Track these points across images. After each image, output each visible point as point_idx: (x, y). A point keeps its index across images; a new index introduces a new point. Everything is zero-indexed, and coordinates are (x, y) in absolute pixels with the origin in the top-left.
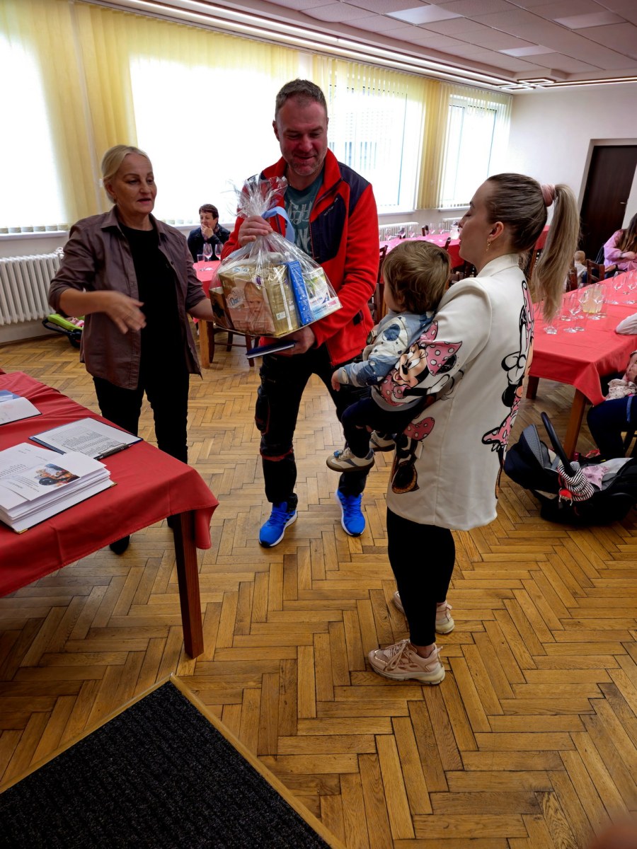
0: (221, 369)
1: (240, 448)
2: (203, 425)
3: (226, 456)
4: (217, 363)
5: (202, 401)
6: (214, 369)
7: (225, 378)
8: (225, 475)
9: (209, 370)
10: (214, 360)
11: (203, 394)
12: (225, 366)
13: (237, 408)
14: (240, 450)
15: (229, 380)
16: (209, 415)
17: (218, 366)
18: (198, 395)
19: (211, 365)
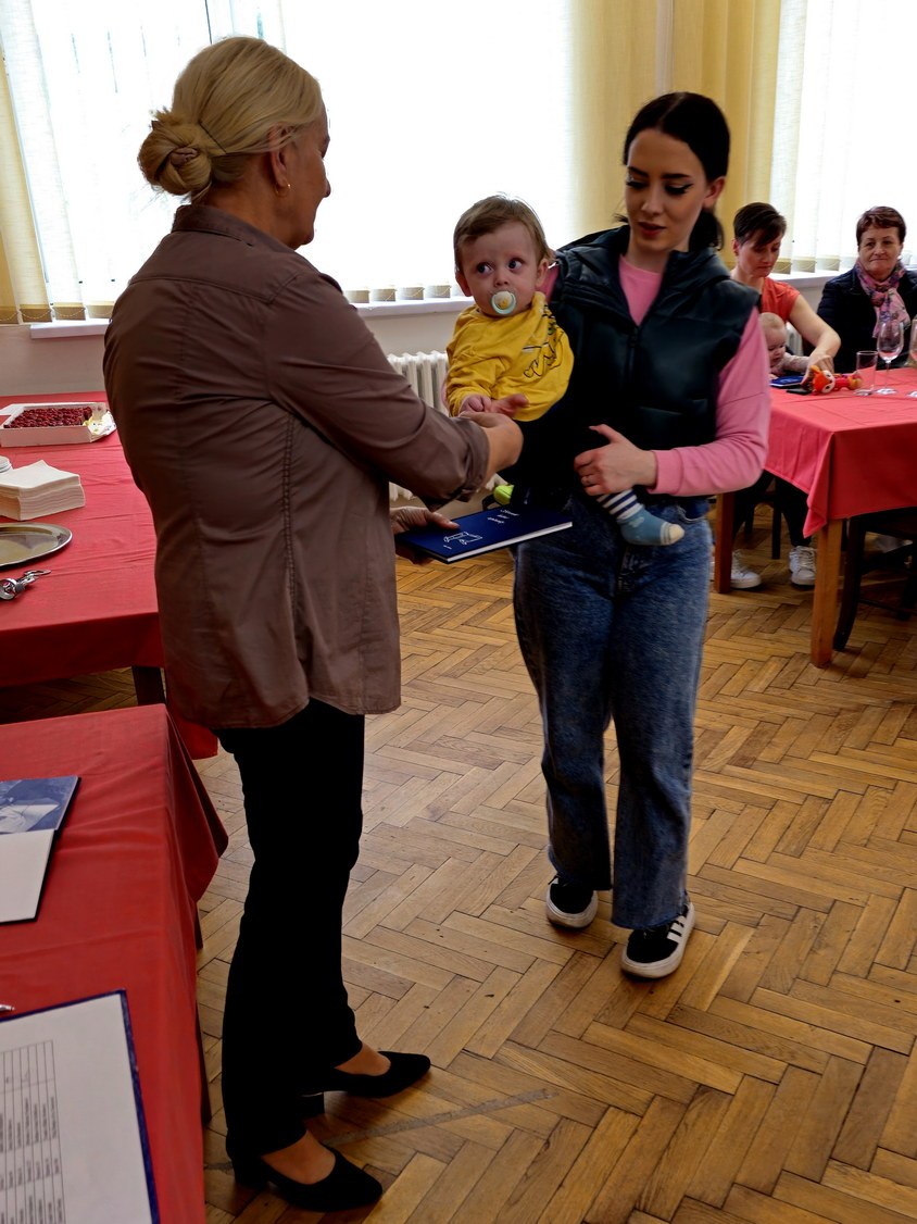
0: (858, 675)
1: (824, 994)
2: (741, 867)
3: (768, 1017)
4: (856, 653)
5: (769, 777)
6: (843, 671)
7: (862, 708)
8: (736, 1105)
9: (827, 675)
10: (849, 644)
11: (778, 752)
12: (877, 667)
13: (863, 824)
14: (823, 1002)
15: (872, 716)
16: (770, 834)
17: (858, 662)
18: (764, 755)
19: (838, 658)
